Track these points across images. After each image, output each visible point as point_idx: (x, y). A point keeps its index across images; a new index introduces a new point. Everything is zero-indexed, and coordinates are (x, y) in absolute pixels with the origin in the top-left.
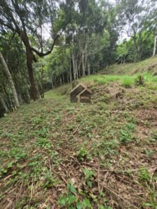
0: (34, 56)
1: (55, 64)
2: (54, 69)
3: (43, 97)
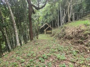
0: (33, 10)
1: (47, 15)
2: (46, 18)
3: (37, 38)
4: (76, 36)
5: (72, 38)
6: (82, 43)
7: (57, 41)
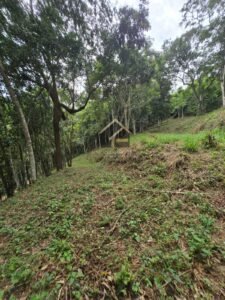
0: (63, 113)
3: (70, 165)
4: (130, 158)
5: (125, 162)
6: (136, 168)
7: (106, 167)
